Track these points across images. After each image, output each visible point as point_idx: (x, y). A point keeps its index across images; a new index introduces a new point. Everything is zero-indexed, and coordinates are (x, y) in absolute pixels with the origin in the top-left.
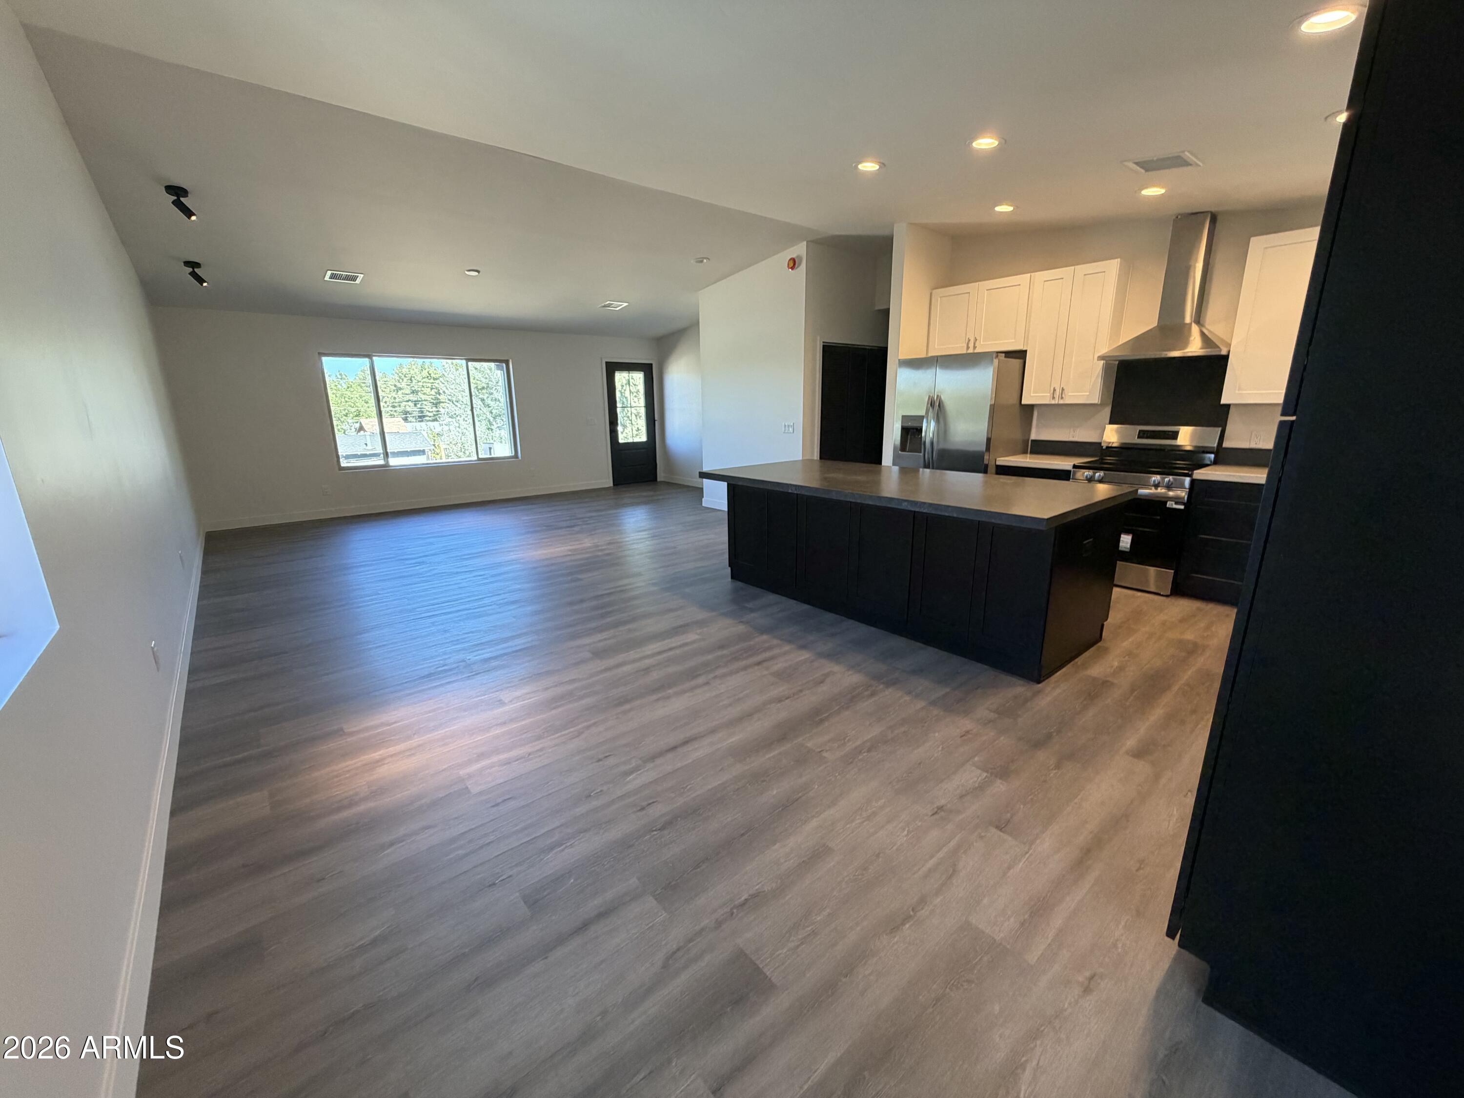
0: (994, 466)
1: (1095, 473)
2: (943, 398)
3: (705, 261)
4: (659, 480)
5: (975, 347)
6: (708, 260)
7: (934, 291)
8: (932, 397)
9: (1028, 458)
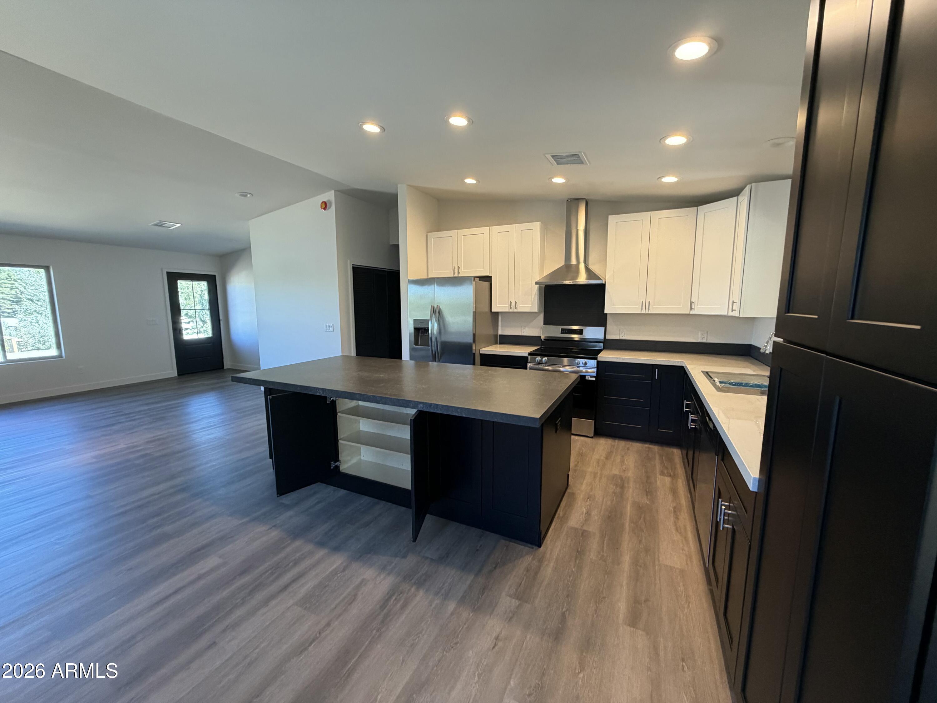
0: (479, 354)
1: (542, 359)
2: (441, 307)
3: (249, 196)
4: (225, 368)
5: (459, 273)
6: (251, 195)
7: (429, 234)
8: (434, 306)
9: (498, 348)
